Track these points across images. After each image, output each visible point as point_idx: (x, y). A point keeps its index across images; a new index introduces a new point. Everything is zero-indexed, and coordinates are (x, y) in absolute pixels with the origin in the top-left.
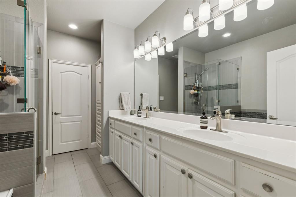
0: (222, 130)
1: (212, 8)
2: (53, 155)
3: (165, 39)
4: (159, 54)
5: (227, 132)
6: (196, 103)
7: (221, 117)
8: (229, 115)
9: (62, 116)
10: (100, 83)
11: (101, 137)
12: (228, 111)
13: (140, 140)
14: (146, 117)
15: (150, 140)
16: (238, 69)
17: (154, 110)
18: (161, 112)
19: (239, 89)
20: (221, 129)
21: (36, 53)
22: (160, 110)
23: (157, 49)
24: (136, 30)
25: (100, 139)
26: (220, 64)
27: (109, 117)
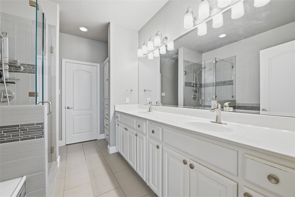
0: (222, 122)
1: (210, 6)
2: (66, 145)
3: (166, 38)
4: (161, 53)
5: (226, 124)
6: (195, 99)
7: (220, 109)
8: (228, 108)
9: (74, 110)
10: (107, 80)
11: (108, 129)
12: (227, 104)
13: (143, 132)
14: (149, 111)
15: (153, 132)
16: (233, 67)
17: (157, 104)
18: (162, 106)
19: (234, 86)
20: (220, 121)
21: (50, 52)
22: (162, 104)
23: (159, 48)
24: (139, 32)
25: (108, 131)
26: (216, 62)
27: (115, 111)
